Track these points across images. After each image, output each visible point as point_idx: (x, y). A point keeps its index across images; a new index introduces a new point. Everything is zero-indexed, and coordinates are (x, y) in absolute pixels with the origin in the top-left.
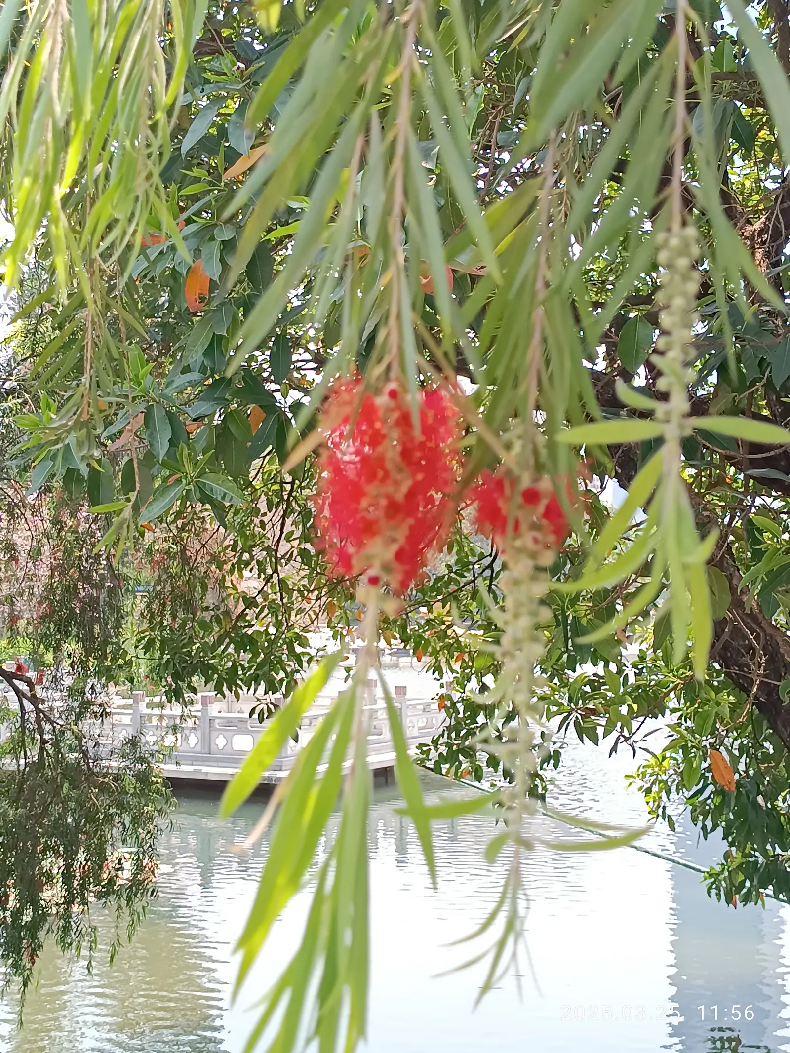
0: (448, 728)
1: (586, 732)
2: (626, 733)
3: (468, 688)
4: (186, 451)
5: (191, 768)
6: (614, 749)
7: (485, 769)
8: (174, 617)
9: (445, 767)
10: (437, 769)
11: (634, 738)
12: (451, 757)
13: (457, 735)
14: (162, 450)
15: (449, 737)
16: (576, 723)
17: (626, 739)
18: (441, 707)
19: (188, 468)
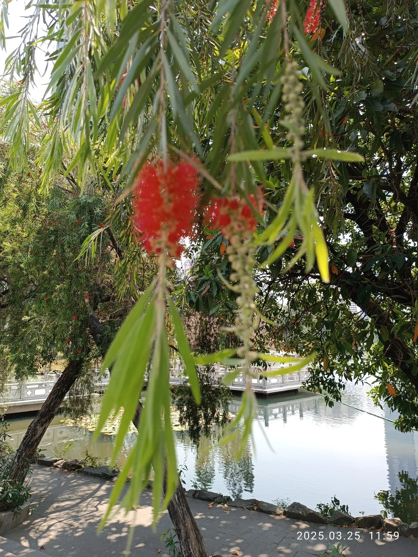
0: (311, 377)
1: (348, 377)
2: (360, 378)
3: (317, 366)
4: (221, 294)
5: (240, 388)
6: (357, 382)
7: (322, 390)
8: (232, 345)
9: (310, 389)
10: (308, 389)
11: (363, 379)
12: (312, 386)
13: (314, 379)
14: (215, 294)
15: (311, 380)
16: (345, 375)
17: (360, 380)
18: (309, 371)
19: (222, 299)
